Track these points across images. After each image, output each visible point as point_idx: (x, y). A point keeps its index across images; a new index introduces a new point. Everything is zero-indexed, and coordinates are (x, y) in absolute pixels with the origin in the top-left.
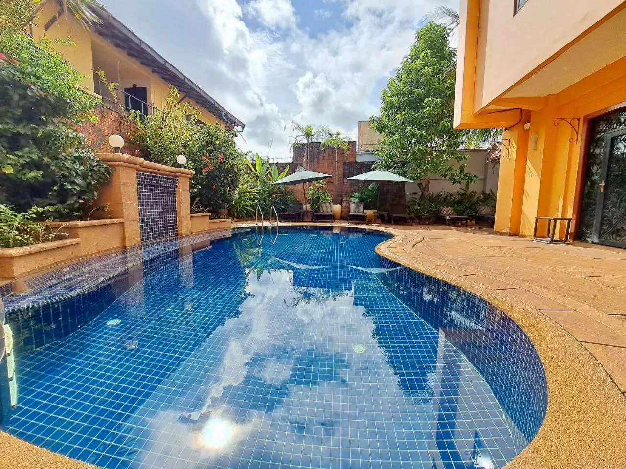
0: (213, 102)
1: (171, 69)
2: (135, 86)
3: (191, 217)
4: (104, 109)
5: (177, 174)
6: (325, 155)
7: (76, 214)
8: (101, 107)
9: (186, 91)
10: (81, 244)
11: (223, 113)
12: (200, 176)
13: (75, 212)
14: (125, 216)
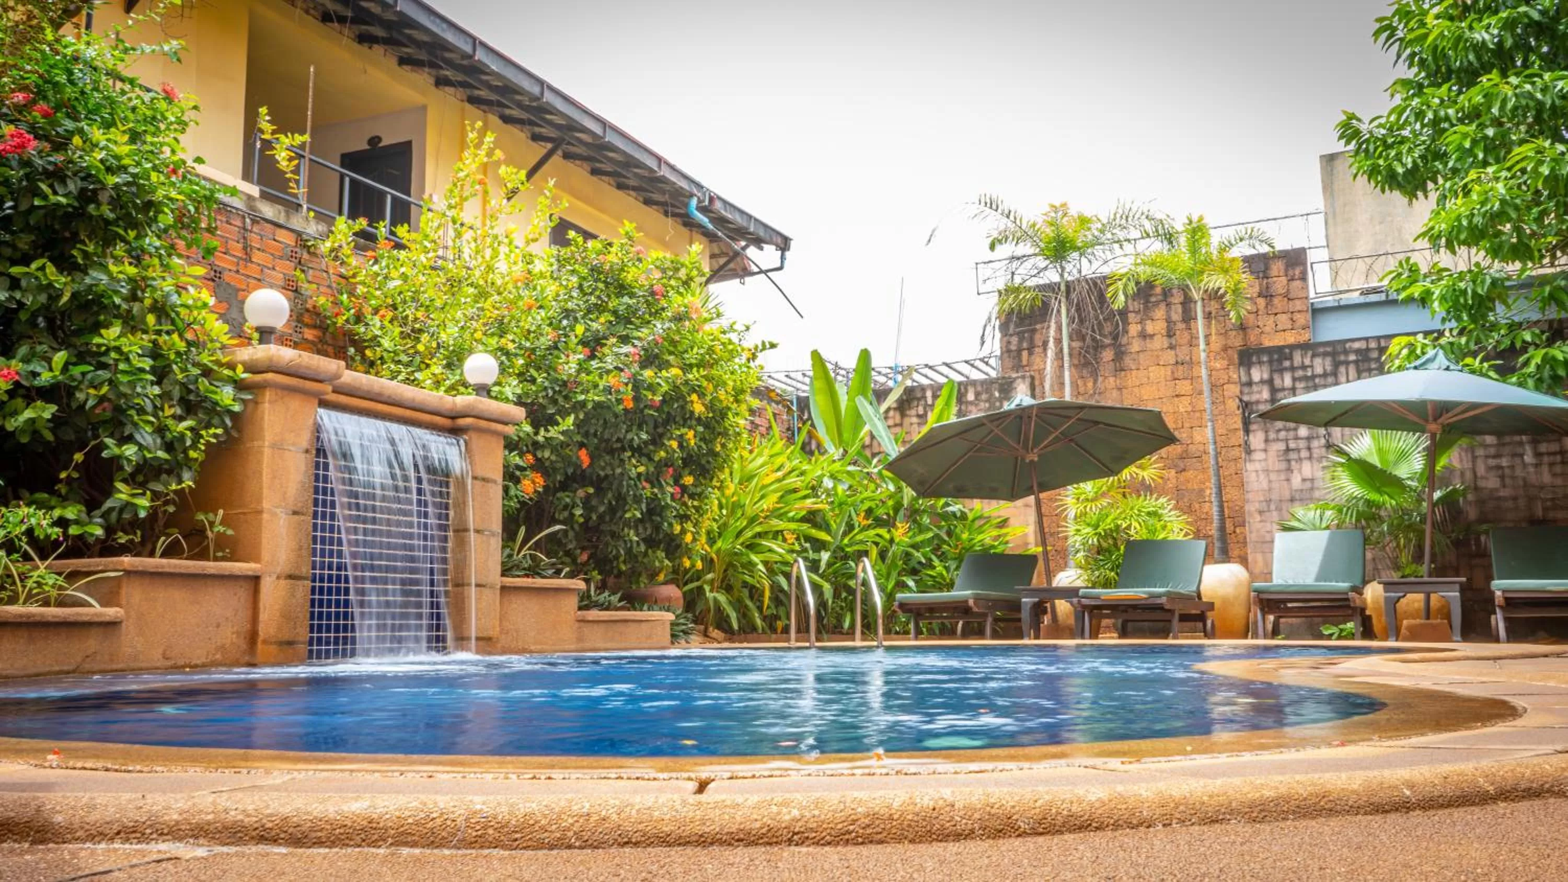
0: (651, 163)
1: (495, 66)
2: (374, 141)
3: (504, 588)
4: (254, 222)
5: (462, 422)
6: (1150, 328)
7: (123, 539)
8: (244, 217)
9: (553, 133)
10: (123, 625)
11: (694, 202)
12: (549, 435)
13: (121, 534)
14: (266, 555)
